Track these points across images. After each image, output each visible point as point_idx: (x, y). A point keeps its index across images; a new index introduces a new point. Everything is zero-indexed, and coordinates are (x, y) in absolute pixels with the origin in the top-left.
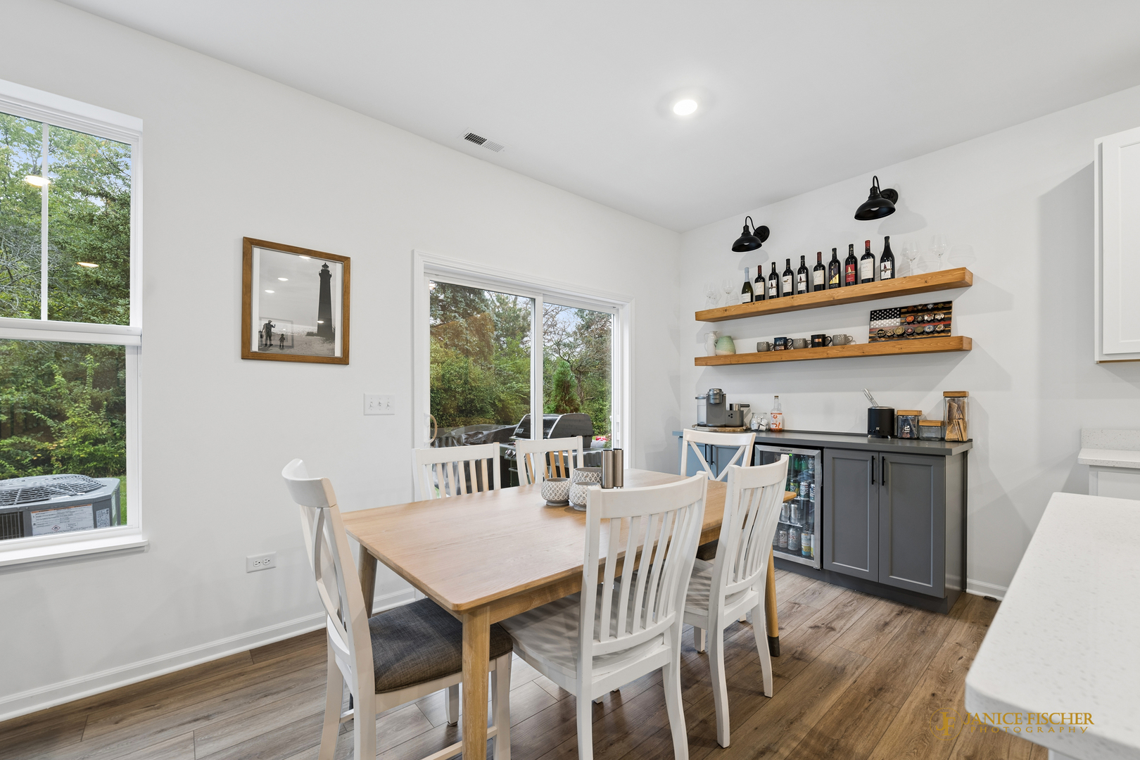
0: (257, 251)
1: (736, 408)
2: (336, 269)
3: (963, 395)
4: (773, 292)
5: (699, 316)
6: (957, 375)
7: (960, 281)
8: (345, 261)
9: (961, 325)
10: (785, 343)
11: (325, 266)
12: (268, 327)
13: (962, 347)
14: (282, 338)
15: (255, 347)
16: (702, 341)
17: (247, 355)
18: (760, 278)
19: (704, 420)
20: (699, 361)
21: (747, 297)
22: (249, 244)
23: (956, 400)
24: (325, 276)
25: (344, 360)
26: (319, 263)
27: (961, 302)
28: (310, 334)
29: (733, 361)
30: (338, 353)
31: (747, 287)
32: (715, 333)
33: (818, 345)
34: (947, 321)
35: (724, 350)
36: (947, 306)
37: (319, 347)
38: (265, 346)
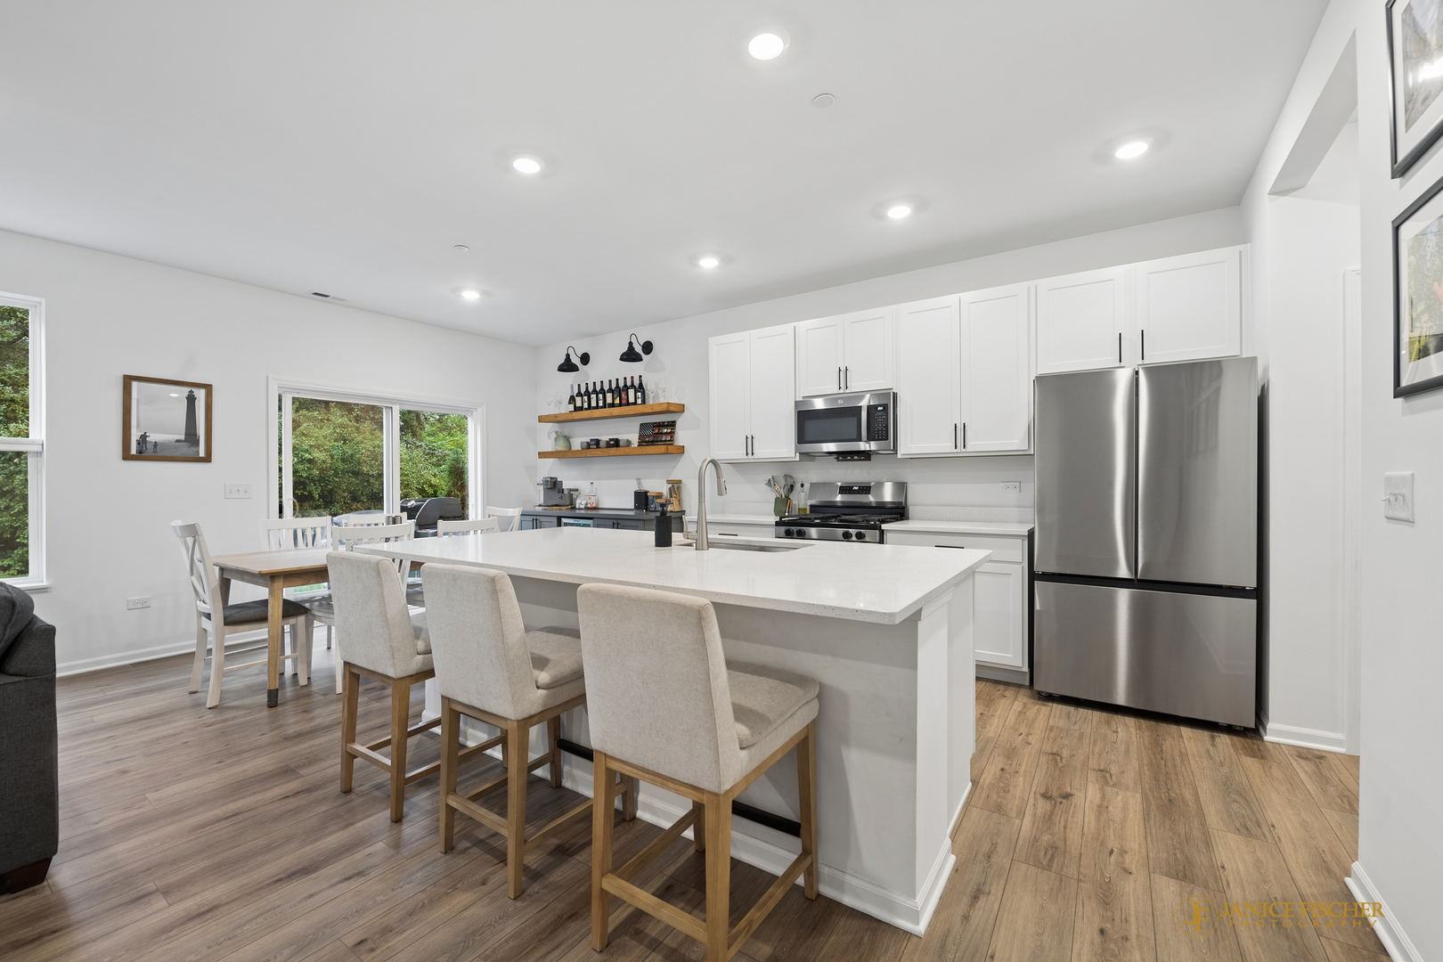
0: (135, 384)
1: (566, 492)
2: (200, 395)
3: (680, 482)
4: (586, 405)
5: (542, 419)
6: (678, 470)
7: (681, 409)
8: (208, 388)
9: (681, 437)
10: (597, 442)
11: (191, 392)
12: (144, 437)
13: (681, 450)
14: (156, 444)
15: (134, 451)
16: (547, 438)
17: (127, 456)
18: (579, 394)
19: (542, 501)
20: (542, 455)
21: (571, 407)
22: (128, 380)
23: (676, 487)
24: (191, 400)
25: (208, 459)
26: (186, 390)
27: (681, 422)
28: (178, 441)
29: (564, 454)
30: (202, 454)
31: (572, 400)
32: (557, 432)
33: (612, 446)
34: (672, 434)
35: (561, 447)
36: (672, 424)
37: (186, 450)
38: (142, 451)
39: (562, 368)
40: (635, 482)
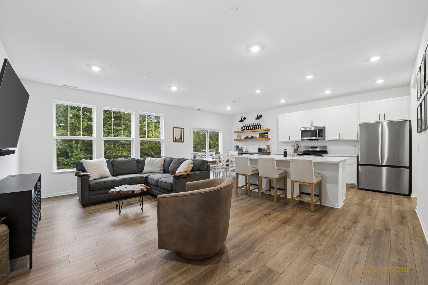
1: (240, 148)
2: (182, 130)
3: (269, 146)
4: (246, 129)
5: (235, 132)
6: (269, 143)
7: (270, 130)
8: (183, 128)
9: (270, 136)
10: (248, 137)
13: (270, 139)
14: (177, 139)
16: (235, 136)
17: (173, 142)
18: (244, 127)
19: (235, 150)
20: (235, 140)
21: (242, 129)
22: (174, 128)
23: (268, 147)
24: (181, 131)
26: (180, 129)
27: (269, 133)
28: (180, 138)
29: (240, 140)
30: (182, 141)
31: (242, 128)
32: (237, 135)
33: (252, 138)
34: (267, 135)
35: (239, 138)
36: (267, 133)
38: (175, 141)
39: (240, 121)
40: (258, 146)
